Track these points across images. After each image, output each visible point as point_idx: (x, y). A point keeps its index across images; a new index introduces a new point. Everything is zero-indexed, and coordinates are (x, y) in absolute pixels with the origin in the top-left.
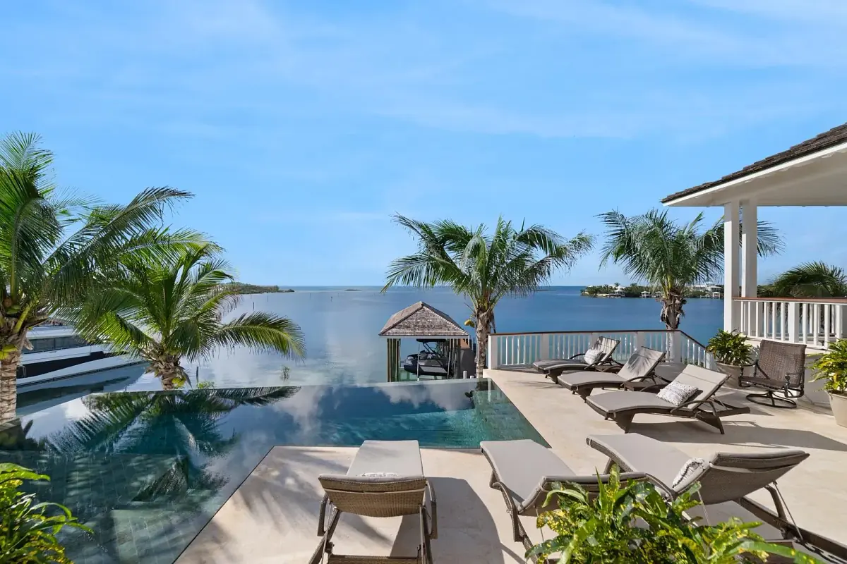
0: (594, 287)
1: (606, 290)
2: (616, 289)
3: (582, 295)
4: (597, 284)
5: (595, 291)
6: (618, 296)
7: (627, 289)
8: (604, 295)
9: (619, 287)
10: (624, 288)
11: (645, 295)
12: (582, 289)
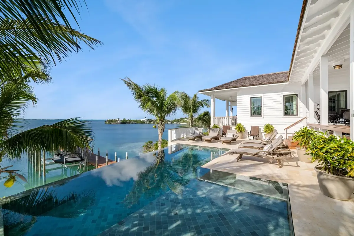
0: (110, 120)
1: (114, 121)
2: (118, 121)
3: (105, 123)
4: (111, 119)
5: (110, 121)
6: (119, 123)
7: (122, 121)
8: (114, 123)
9: (119, 120)
10: (121, 120)
11: (128, 123)
12: (105, 121)
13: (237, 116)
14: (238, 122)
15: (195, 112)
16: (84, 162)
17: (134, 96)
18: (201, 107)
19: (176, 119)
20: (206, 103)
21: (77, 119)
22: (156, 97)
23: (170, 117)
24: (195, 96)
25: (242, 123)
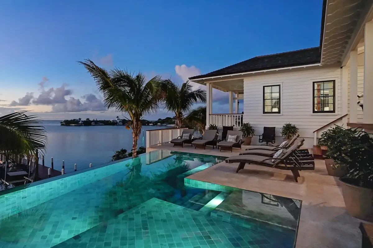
3: (62, 125)
8: (74, 125)
12: (61, 122)
13: (243, 113)
14: (245, 122)
15: (184, 107)
16: (32, 177)
17: (98, 86)
18: (193, 100)
19: (160, 119)
20: (200, 95)
21: (23, 113)
22: (129, 87)
23: (149, 115)
24: (185, 85)
25: (250, 123)
